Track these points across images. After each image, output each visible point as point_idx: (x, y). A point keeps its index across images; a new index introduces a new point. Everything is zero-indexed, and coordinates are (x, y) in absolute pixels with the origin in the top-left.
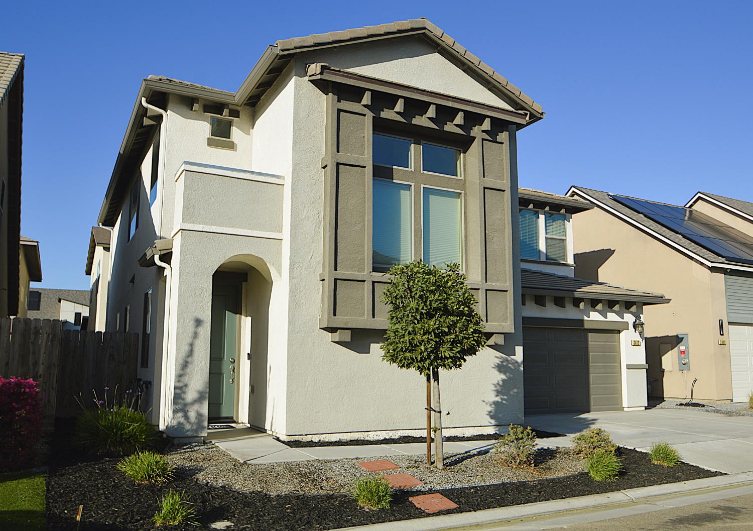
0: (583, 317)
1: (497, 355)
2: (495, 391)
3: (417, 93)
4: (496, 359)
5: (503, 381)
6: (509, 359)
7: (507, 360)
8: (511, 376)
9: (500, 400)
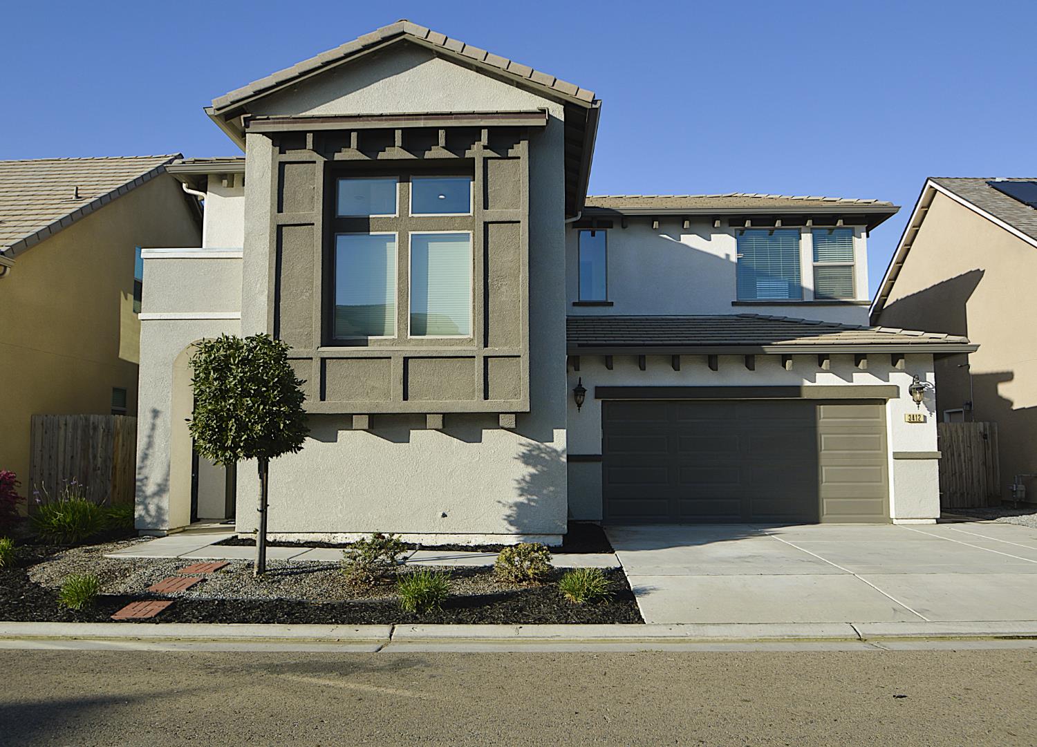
0: (802, 382)
1: (524, 442)
2: (519, 488)
3: (372, 120)
4: (521, 447)
5: (532, 475)
6: (542, 446)
7: (539, 448)
8: (545, 469)
9: (526, 502)
